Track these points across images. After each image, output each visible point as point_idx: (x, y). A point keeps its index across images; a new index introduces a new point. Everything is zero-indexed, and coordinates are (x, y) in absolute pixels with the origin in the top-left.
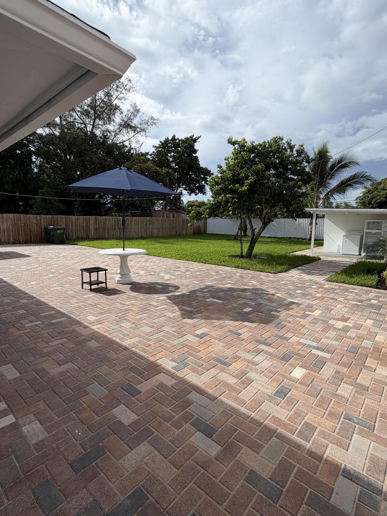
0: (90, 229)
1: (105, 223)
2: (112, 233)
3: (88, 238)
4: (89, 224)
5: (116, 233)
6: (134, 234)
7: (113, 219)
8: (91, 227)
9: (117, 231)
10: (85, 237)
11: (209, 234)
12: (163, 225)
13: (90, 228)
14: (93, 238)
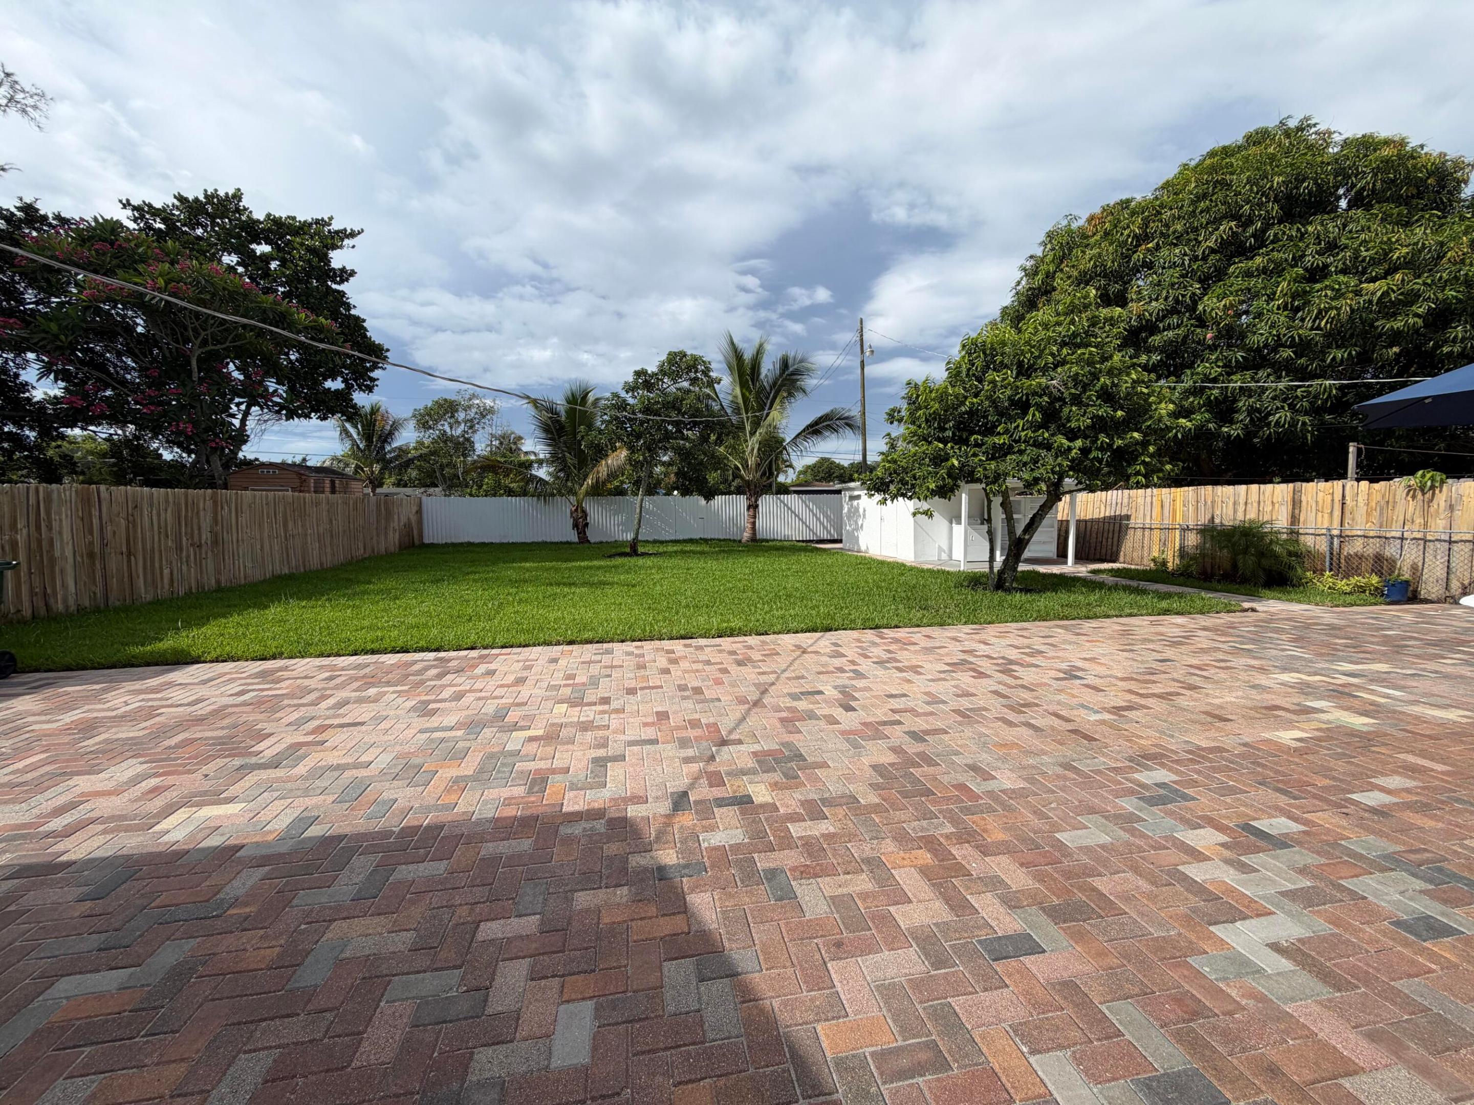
0: (52, 561)
1: (131, 522)
2: (166, 572)
3: (43, 612)
4: (50, 528)
5: (184, 567)
6: (249, 564)
7: (167, 501)
8: (57, 544)
9: (188, 556)
10: (27, 612)
11: (432, 546)
12: (331, 521)
13: (57, 554)
14: (73, 608)
